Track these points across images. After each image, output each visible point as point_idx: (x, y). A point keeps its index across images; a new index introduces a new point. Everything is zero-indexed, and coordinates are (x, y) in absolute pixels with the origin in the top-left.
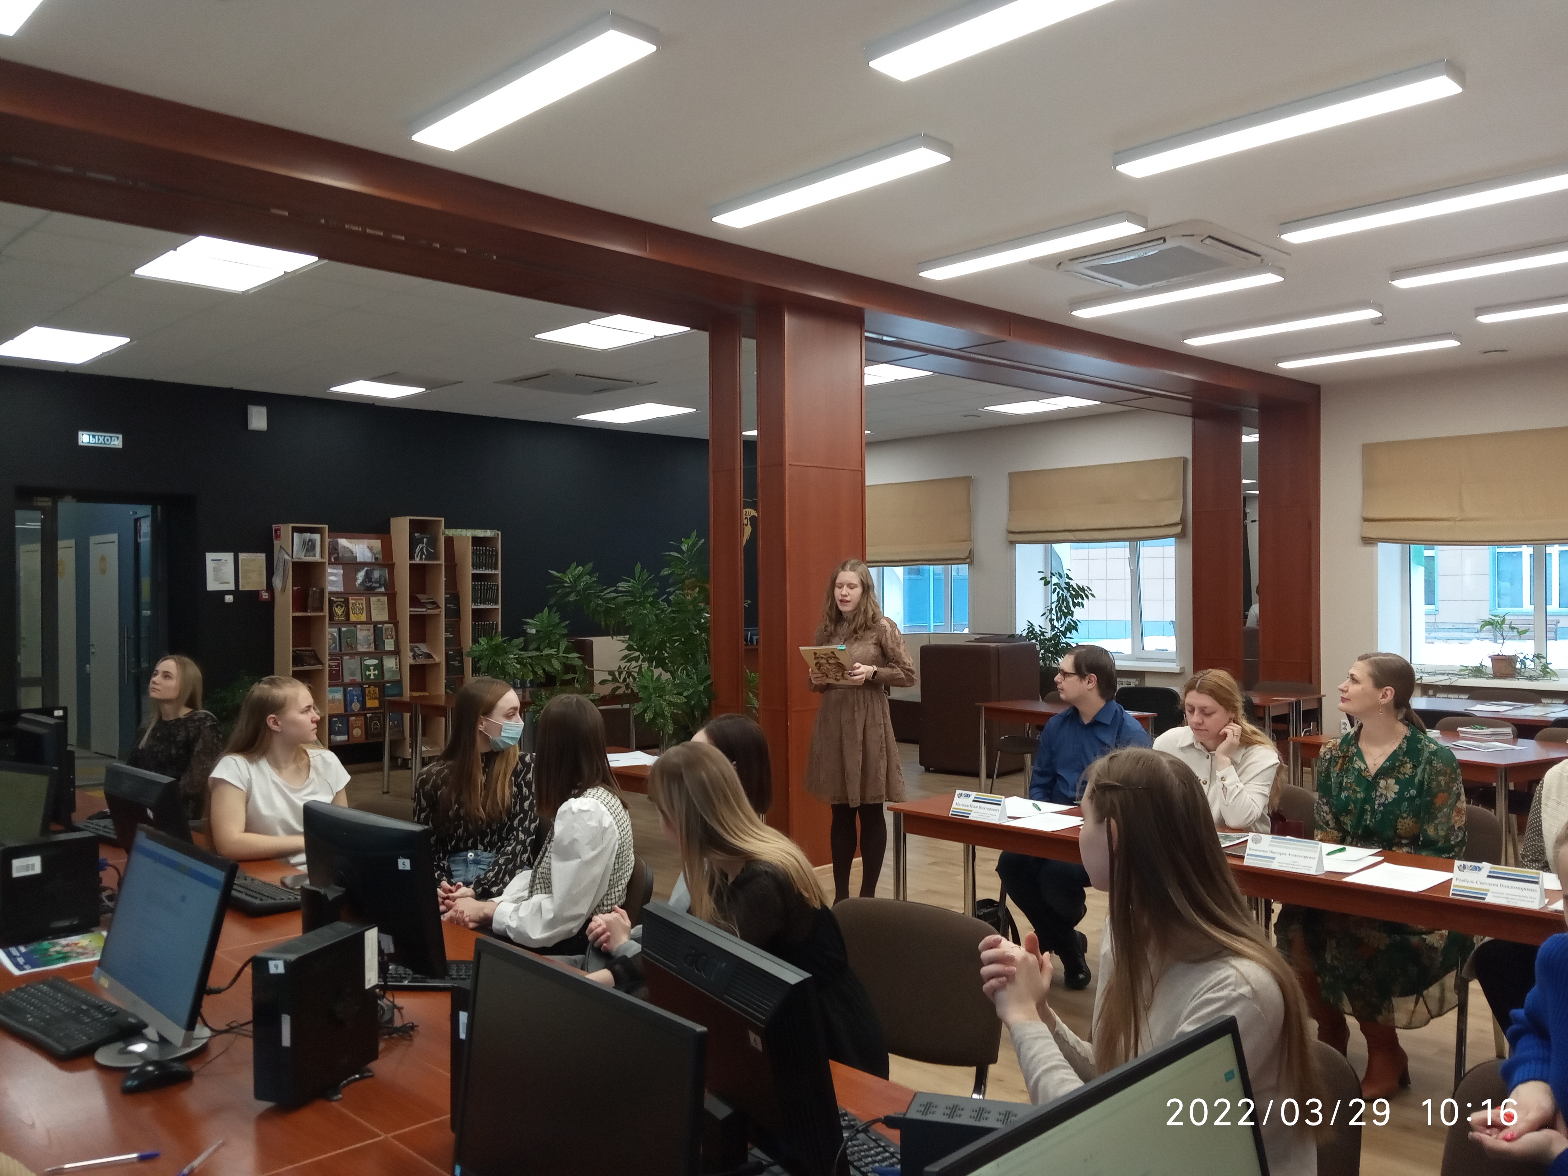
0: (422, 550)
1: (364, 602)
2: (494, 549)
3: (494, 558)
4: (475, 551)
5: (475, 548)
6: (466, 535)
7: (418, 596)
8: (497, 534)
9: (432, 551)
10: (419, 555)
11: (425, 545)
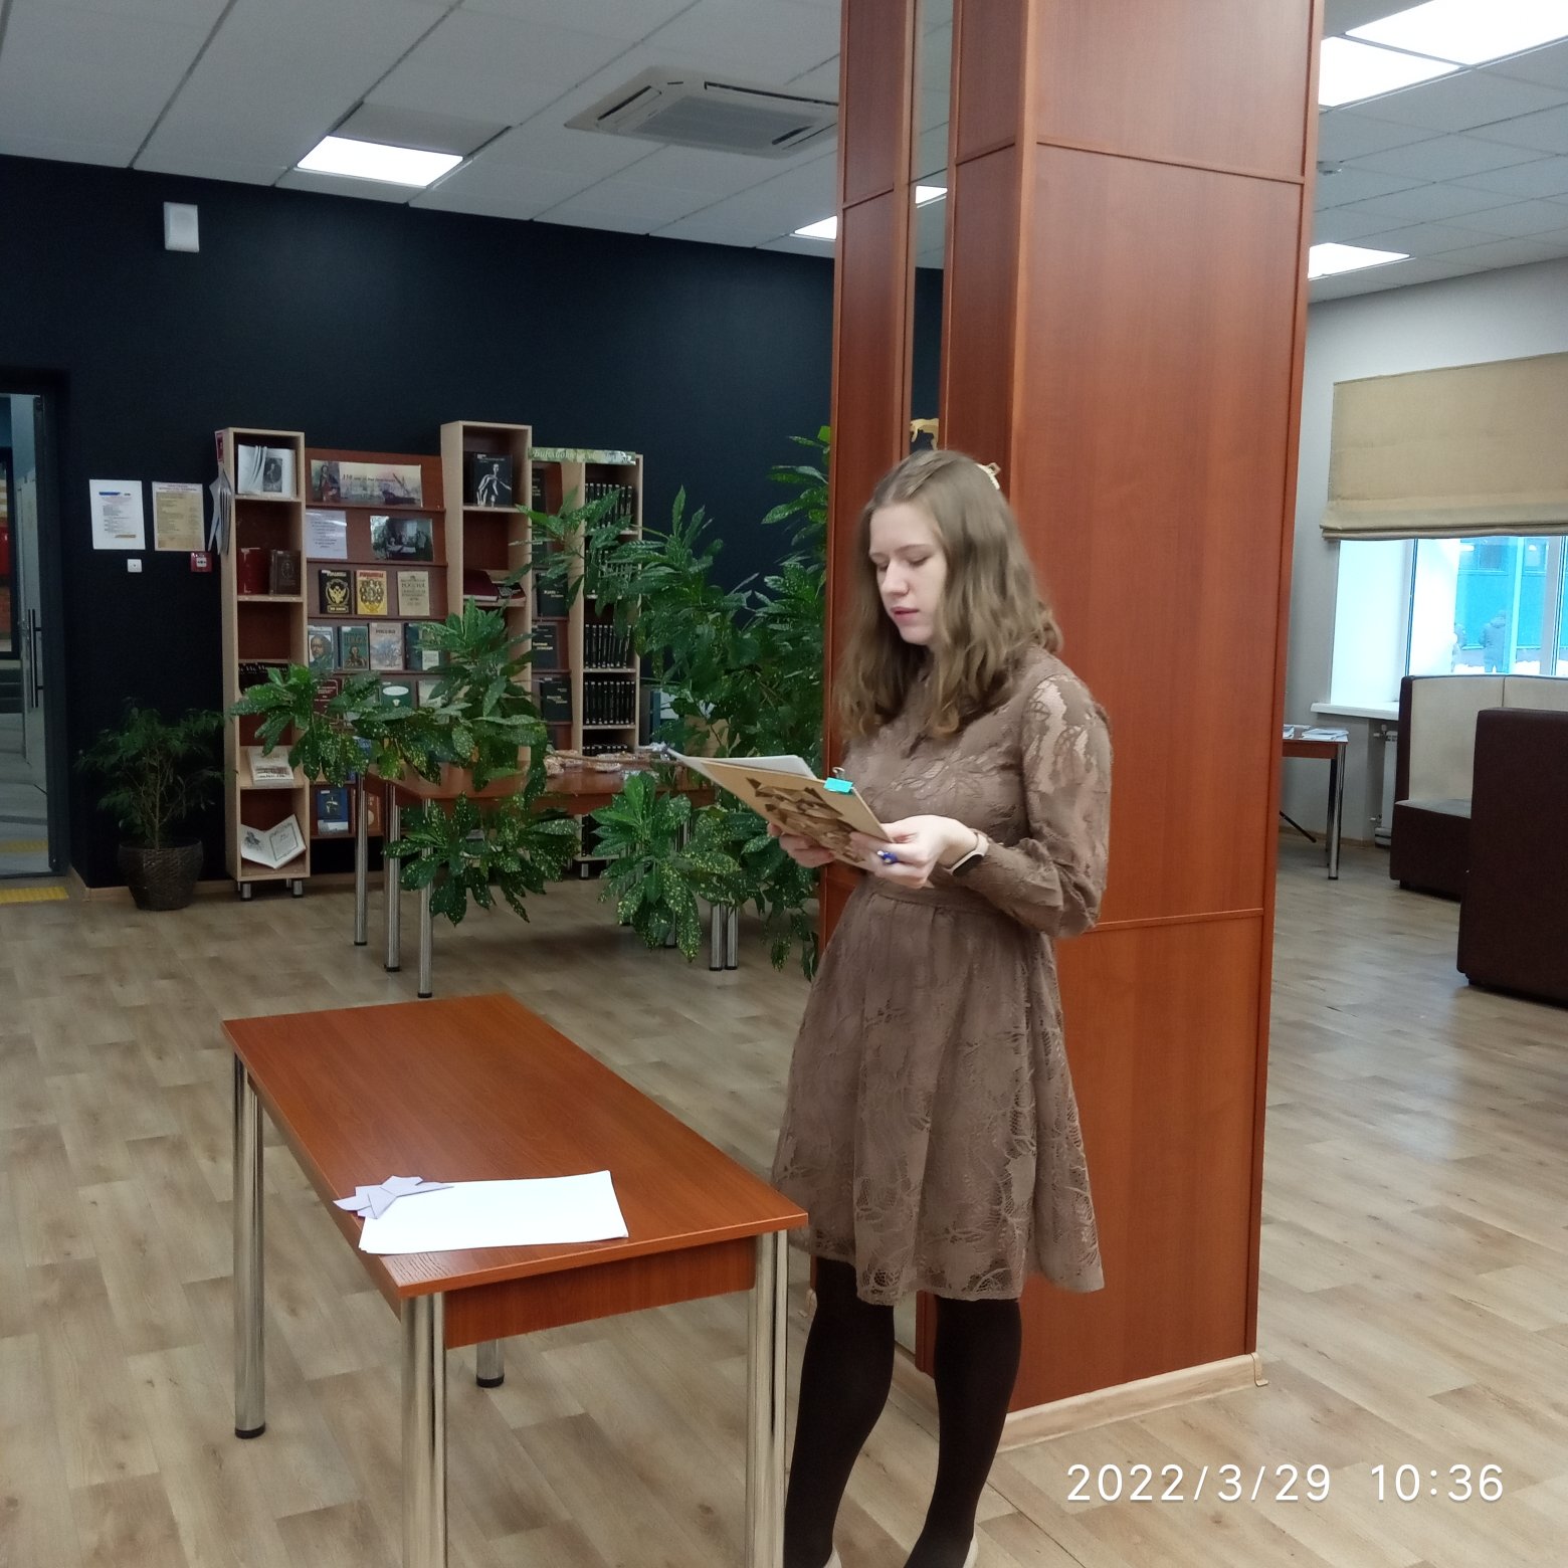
0: (489, 486)
1: (384, 580)
2: (630, 487)
3: (629, 505)
4: (592, 490)
5: (592, 485)
6: (575, 460)
7: (489, 573)
8: (637, 461)
9: (508, 488)
10: (485, 496)
11: (494, 476)
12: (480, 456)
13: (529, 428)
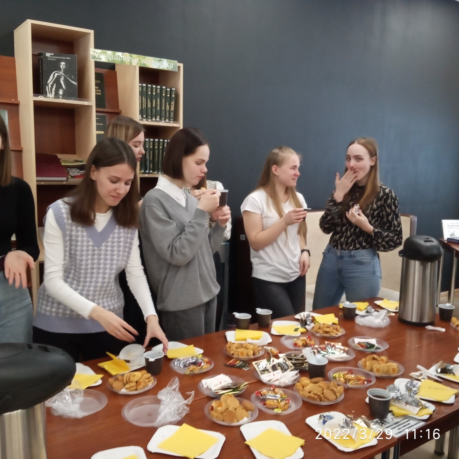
0: (57, 81)
2: (173, 89)
3: (173, 103)
4: (145, 90)
5: (144, 85)
6: (131, 63)
7: (60, 156)
8: (179, 67)
9: (75, 83)
10: (54, 89)
11: (61, 73)
12: (48, 55)
13: (92, 32)
